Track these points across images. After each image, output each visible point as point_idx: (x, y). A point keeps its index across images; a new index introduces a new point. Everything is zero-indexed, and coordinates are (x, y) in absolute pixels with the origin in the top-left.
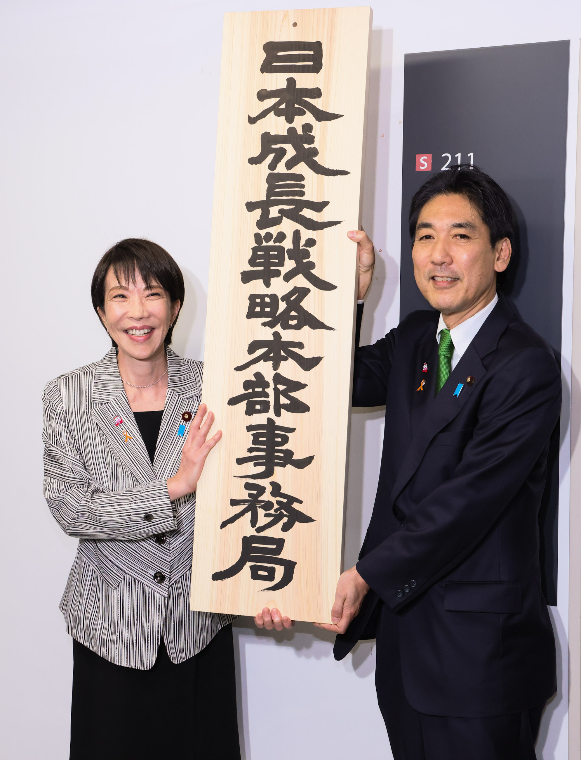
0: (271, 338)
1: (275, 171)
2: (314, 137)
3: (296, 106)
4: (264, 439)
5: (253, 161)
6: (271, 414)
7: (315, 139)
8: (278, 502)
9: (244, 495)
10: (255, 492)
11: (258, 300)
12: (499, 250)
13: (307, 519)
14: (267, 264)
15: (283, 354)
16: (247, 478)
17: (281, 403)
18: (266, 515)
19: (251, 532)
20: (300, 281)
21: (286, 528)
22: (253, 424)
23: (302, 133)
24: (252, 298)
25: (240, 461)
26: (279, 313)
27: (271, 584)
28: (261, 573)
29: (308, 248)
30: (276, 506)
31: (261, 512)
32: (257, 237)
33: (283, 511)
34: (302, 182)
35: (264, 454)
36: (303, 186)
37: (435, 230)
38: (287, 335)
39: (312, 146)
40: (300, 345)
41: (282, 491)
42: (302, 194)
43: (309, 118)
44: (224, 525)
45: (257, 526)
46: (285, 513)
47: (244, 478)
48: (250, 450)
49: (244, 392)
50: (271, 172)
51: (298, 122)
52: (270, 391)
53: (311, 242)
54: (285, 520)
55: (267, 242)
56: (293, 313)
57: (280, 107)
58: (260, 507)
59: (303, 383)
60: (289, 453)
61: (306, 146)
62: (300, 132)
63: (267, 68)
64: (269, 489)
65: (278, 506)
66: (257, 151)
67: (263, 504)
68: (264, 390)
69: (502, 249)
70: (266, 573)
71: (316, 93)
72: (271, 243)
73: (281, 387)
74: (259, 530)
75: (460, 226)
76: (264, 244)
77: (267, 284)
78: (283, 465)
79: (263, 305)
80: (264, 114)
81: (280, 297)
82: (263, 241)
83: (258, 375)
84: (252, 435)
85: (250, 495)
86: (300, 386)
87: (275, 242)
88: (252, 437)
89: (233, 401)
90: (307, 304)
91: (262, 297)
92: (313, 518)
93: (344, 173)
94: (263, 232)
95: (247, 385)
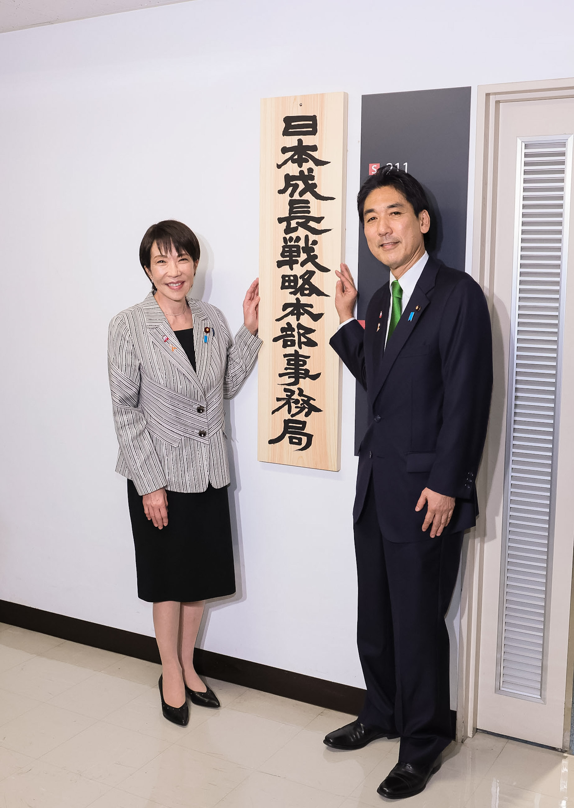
0: (295, 302)
1: (293, 198)
2: (314, 176)
3: (304, 157)
4: (293, 362)
5: (281, 192)
6: (296, 347)
7: (315, 178)
8: (302, 400)
9: (284, 395)
10: (289, 394)
11: (287, 278)
12: (422, 219)
13: (318, 410)
14: (291, 256)
15: (302, 311)
16: (285, 385)
17: (302, 341)
18: (296, 407)
19: (288, 417)
20: (310, 266)
21: (307, 415)
22: (287, 353)
23: (307, 174)
24: (284, 277)
25: (281, 375)
26: (298, 286)
27: (301, 447)
28: (294, 440)
29: (313, 246)
30: (301, 402)
31: (293, 405)
32: (285, 239)
33: (305, 405)
34: (309, 205)
35: (293, 371)
36: (309, 207)
37: (377, 213)
38: (304, 300)
39: (313, 182)
40: (311, 306)
41: (304, 393)
42: (309, 212)
43: (311, 164)
44: (273, 412)
45: (291, 413)
46: (306, 406)
47: (283, 386)
48: (286, 369)
49: (282, 334)
50: (291, 198)
51: (305, 167)
52: (295, 333)
53: (315, 242)
54: (306, 410)
55: (290, 243)
56: (307, 286)
57: (294, 158)
58: (292, 402)
59: (313, 329)
60: (307, 371)
61: (310, 182)
62: (306, 173)
63: (286, 133)
64: (297, 392)
65: (302, 402)
66: (282, 186)
67: (294, 401)
68: (292, 333)
69: (423, 218)
70: (297, 441)
71: (314, 148)
72: (292, 243)
73: (302, 331)
74: (293, 416)
75: (392, 206)
76: (289, 244)
77: (292, 269)
78: (304, 378)
79: (290, 281)
80: (285, 162)
81: (299, 277)
82: (288, 241)
83: (288, 324)
84: (287, 360)
85: (287, 395)
86: (311, 331)
87: (294, 242)
88: (287, 361)
89: (276, 340)
90: (314, 281)
91: (289, 276)
92: (322, 410)
93: (332, 199)
94: (288, 237)
95: (283, 330)
